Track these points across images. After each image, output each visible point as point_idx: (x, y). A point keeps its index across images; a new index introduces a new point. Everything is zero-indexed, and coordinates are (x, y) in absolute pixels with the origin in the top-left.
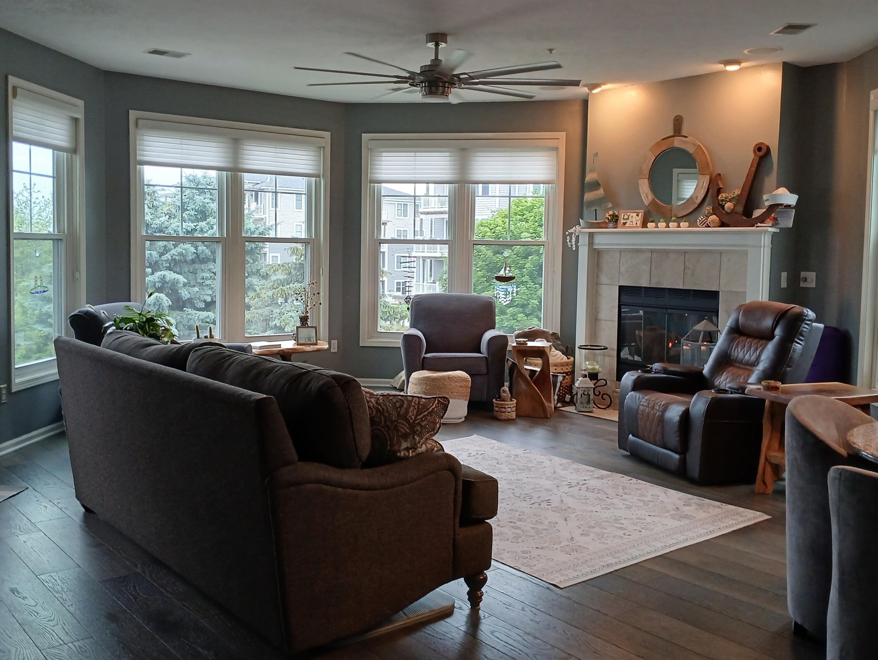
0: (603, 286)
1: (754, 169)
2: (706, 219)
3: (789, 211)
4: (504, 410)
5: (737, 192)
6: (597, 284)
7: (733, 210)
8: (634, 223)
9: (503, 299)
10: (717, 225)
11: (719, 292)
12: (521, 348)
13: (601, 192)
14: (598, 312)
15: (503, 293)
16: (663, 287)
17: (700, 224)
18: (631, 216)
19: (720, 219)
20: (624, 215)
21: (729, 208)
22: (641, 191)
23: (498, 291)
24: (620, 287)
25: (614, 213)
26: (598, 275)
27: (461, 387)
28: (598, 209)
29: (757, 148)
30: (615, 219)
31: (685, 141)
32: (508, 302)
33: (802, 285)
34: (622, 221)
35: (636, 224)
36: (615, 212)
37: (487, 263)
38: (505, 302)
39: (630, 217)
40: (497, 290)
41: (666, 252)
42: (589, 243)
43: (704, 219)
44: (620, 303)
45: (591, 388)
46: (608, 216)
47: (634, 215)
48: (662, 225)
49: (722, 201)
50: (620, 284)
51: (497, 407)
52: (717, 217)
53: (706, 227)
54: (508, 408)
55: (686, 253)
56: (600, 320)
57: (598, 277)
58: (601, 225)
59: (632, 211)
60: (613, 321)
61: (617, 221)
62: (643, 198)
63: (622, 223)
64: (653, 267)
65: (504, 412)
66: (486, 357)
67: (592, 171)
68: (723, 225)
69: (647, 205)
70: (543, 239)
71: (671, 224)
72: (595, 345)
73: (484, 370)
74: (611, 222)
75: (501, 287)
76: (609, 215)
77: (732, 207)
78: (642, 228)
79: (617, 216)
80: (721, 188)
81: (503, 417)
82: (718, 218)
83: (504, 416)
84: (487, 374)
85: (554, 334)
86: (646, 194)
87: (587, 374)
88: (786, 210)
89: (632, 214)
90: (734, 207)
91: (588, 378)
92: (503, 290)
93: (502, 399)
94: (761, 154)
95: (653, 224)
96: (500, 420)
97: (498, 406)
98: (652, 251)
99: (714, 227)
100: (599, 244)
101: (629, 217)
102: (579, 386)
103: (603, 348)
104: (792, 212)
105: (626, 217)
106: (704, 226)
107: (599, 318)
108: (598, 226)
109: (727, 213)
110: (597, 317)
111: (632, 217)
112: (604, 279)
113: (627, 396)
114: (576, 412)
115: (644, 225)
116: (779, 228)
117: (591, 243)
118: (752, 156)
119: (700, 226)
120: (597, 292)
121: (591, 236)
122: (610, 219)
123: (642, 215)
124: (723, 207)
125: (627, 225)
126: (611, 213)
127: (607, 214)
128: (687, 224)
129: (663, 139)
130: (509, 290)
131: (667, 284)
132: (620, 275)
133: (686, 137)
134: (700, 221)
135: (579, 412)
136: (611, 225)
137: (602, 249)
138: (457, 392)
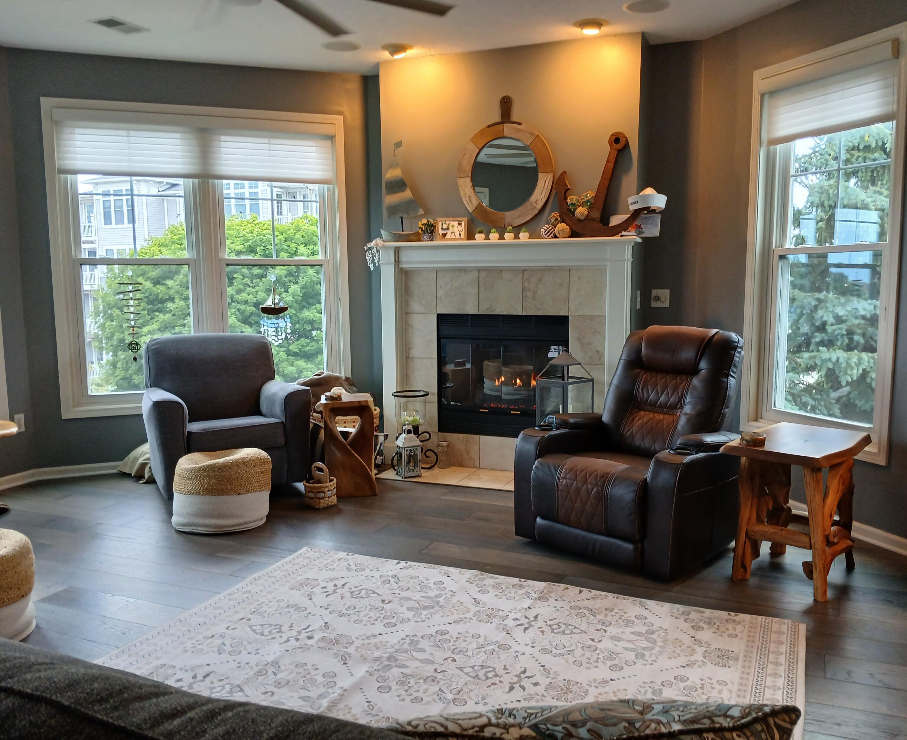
0: (416, 316)
1: (611, 165)
2: (552, 228)
3: (654, 217)
4: (322, 495)
5: (590, 195)
6: (407, 313)
7: (587, 216)
8: (457, 233)
9: (273, 337)
10: (567, 236)
11: (568, 316)
12: (335, 406)
13: (407, 194)
14: (409, 349)
15: (273, 330)
16: (496, 313)
17: (546, 235)
18: (451, 225)
19: (571, 228)
20: (442, 225)
21: (582, 214)
22: (462, 193)
23: (267, 328)
24: (438, 315)
25: (428, 222)
26: (408, 302)
27: (262, 472)
28: (404, 216)
29: (614, 138)
30: (430, 229)
31: (519, 130)
32: (280, 342)
33: (654, 304)
34: (441, 232)
35: (460, 234)
36: (430, 220)
37: (147, 294)
38: (275, 341)
39: (450, 227)
40: (264, 326)
41: (499, 271)
42: (395, 261)
43: (551, 228)
44: (440, 336)
45: (418, 446)
46: (421, 226)
47: (456, 224)
48: (494, 236)
49: (573, 204)
50: (439, 312)
51: (312, 492)
52: (567, 225)
53: (552, 238)
54: (328, 491)
55: (524, 270)
56: (412, 358)
57: (407, 304)
58: (412, 237)
59: (451, 219)
60: (430, 358)
61: (432, 232)
62: (465, 202)
63: (441, 234)
64: (482, 289)
65: (323, 498)
66: (283, 422)
67: (392, 166)
68: (574, 234)
69: (471, 212)
70: (320, 257)
71: (506, 235)
72: (408, 389)
73: (281, 440)
74: (425, 233)
75: (269, 322)
76: (422, 224)
77: (586, 213)
78: (467, 240)
79: (432, 225)
80: (569, 189)
81: (322, 505)
82: (568, 227)
83: (323, 503)
84: (285, 445)
85: (347, 379)
86: (470, 197)
87: (412, 429)
88: (650, 215)
89: (452, 223)
90: (589, 212)
91: (412, 434)
92: (273, 326)
93: (316, 479)
94: (619, 146)
95: (483, 236)
96: (318, 510)
97: (313, 490)
98: (480, 270)
99: (563, 238)
100: (408, 262)
101: (448, 226)
102: (404, 446)
103: (422, 393)
104: (658, 218)
105: (445, 226)
106: (550, 236)
107: (410, 356)
108: (407, 238)
109: (580, 220)
110: (409, 355)
111: (453, 226)
112: (415, 306)
113: (534, 466)
114: (401, 479)
115: (470, 236)
116: (642, 238)
117: (397, 261)
118: (607, 149)
119: (546, 237)
120: (406, 323)
121: (397, 251)
122: (424, 229)
123: (465, 224)
124: (573, 213)
125: (448, 236)
126: (425, 221)
127: (420, 223)
128: (527, 234)
129: (488, 126)
130: (280, 325)
131: (501, 310)
132: (438, 300)
133: (520, 124)
134: (546, 231)
135: (405, 478)
136: (425, 237)
137: (413, 269)
138: (258, 482)
